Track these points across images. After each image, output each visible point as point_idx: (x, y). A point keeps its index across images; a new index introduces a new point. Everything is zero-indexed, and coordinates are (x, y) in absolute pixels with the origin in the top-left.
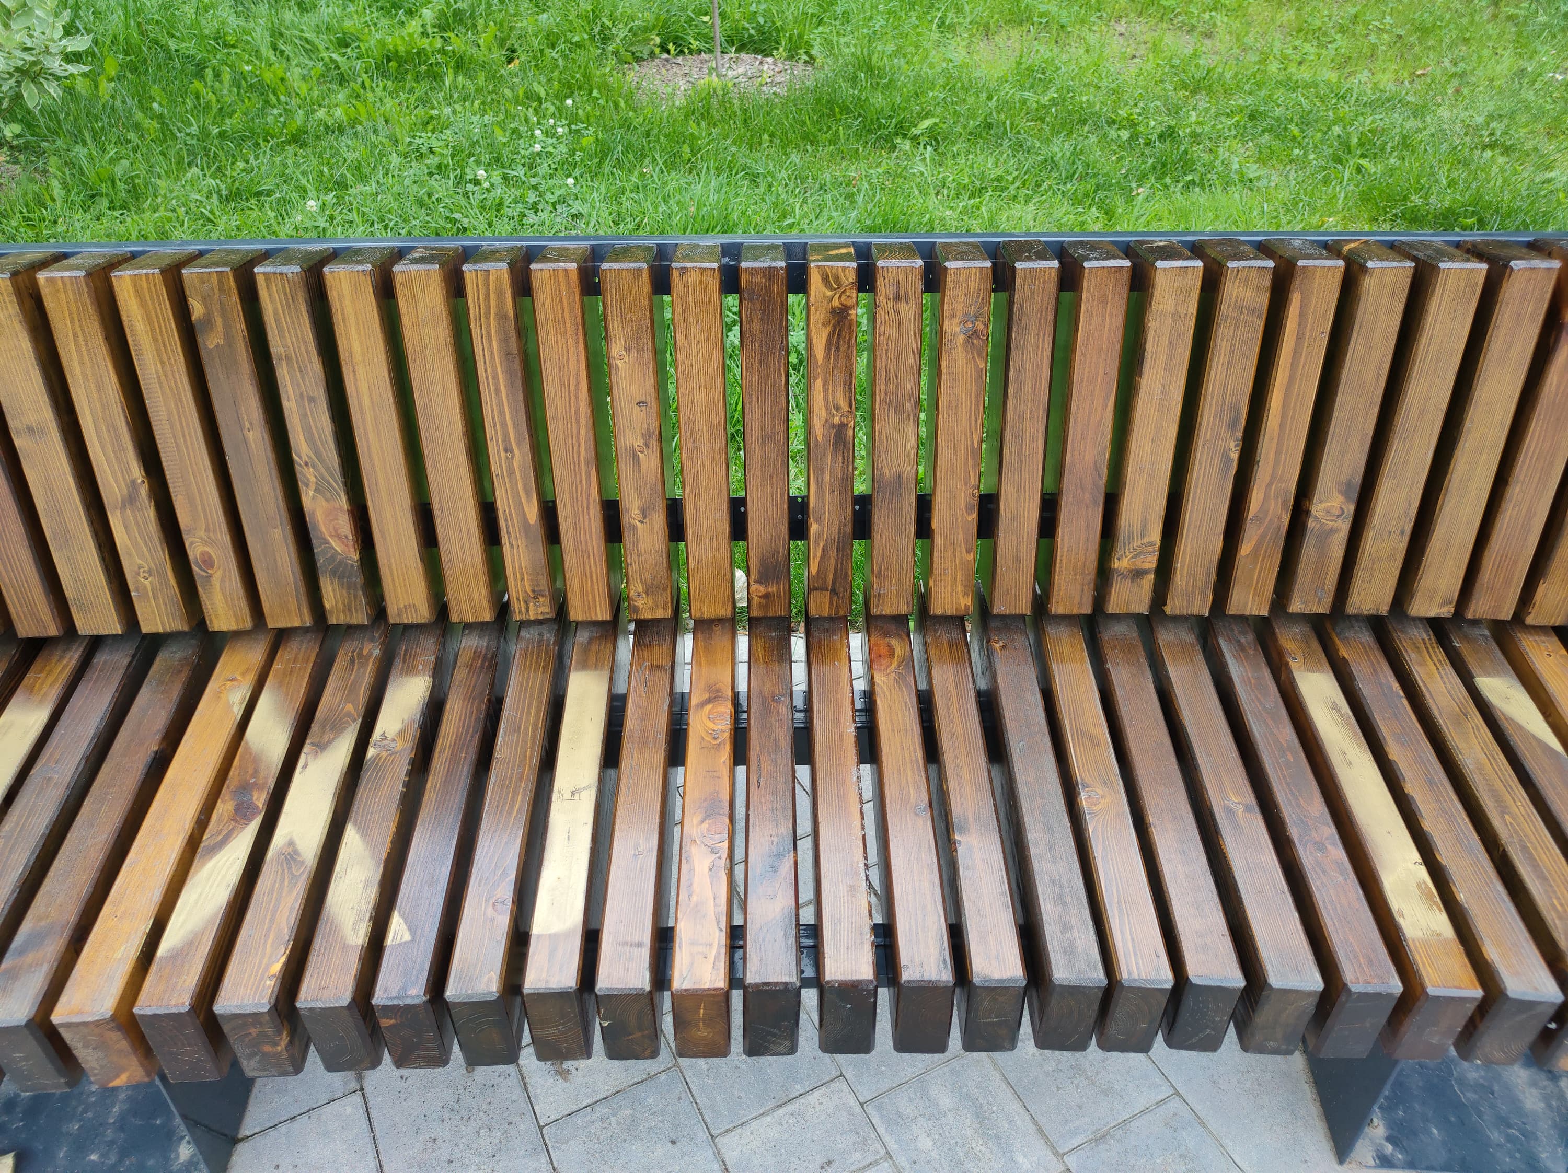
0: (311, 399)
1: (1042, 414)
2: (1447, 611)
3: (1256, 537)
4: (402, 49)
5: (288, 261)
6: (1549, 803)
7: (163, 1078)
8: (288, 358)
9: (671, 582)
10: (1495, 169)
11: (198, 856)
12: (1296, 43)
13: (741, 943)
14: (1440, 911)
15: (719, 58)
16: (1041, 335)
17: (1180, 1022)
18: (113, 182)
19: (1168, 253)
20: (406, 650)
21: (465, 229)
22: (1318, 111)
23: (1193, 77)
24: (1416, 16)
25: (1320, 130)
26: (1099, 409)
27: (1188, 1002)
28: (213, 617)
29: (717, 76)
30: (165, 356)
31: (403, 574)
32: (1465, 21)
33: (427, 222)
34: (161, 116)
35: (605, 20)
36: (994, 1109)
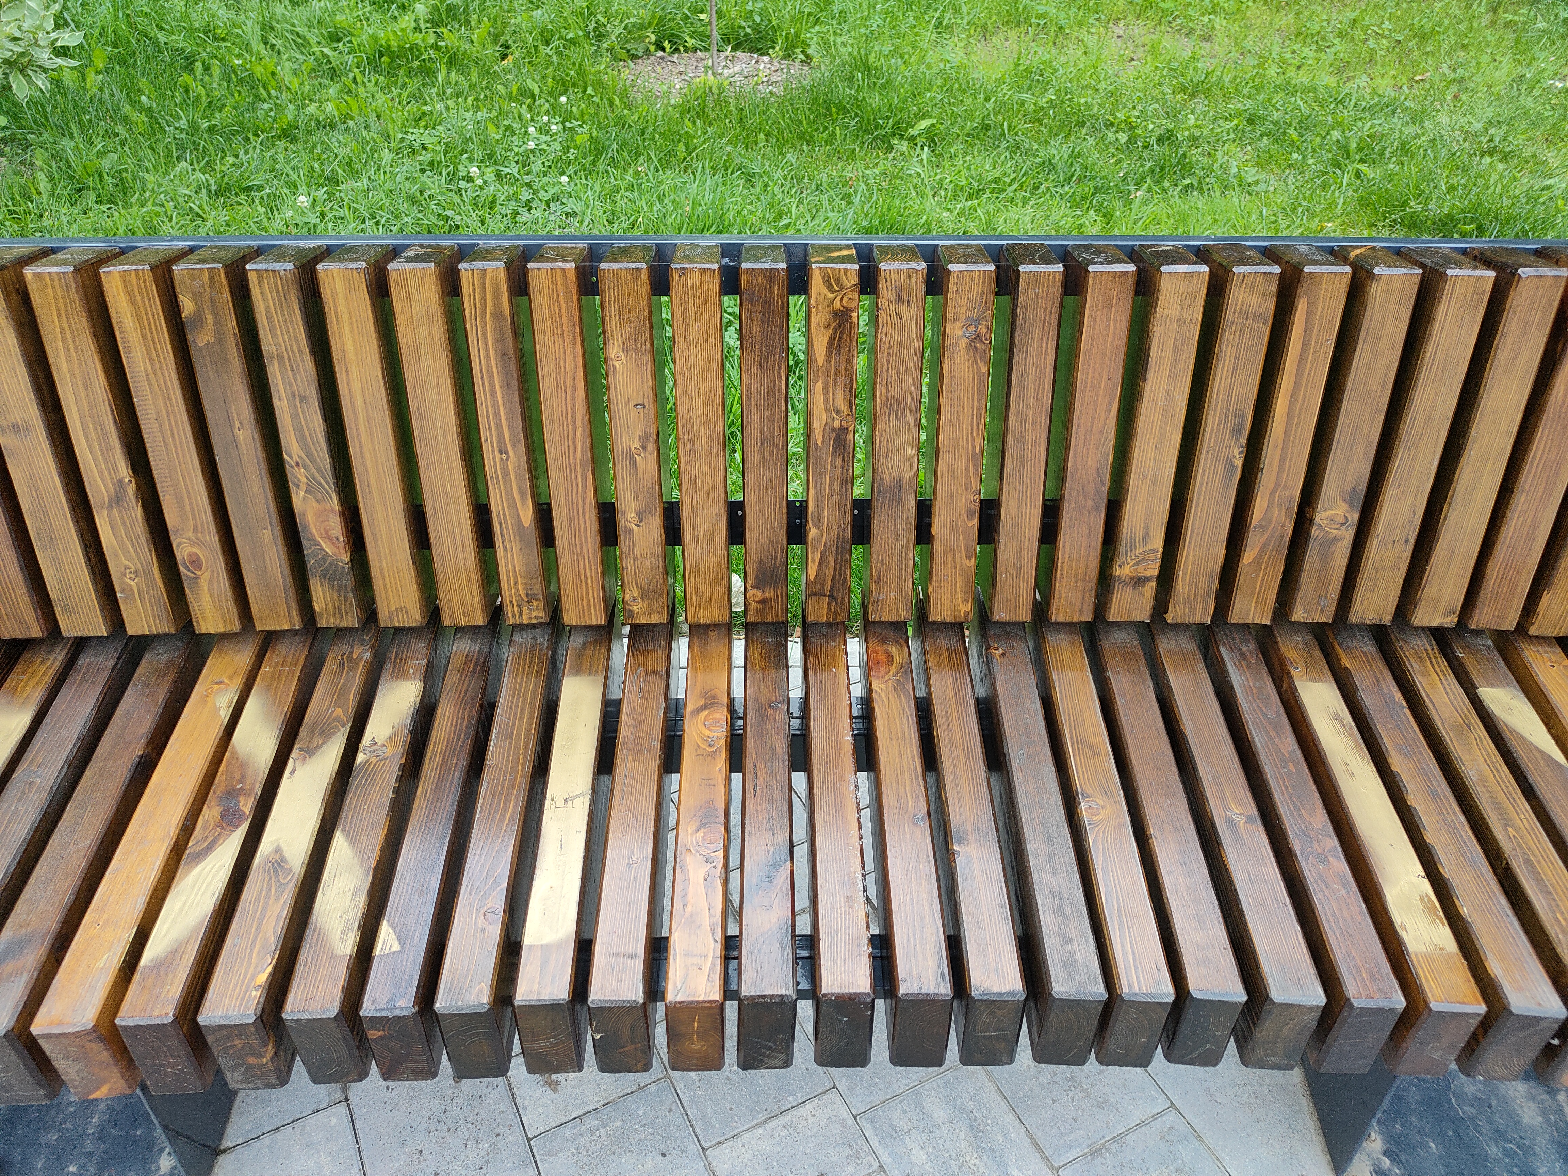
0: (303, 399)
1: (1044, 420)
2: (1450, 621)
3: (1259, 545)
4: (394, 44)
5: (280, 258)
6: (1553, 816)
7: (144, 1088)
8: (280, 358)
9: (667, 586)
10: (1494, 177)
11: (182, 863)
12: (1295, 47)
13: (736, 954)
14: (1444, 925)
15: (715, 56)
16: (1045, 338)
17: (1180, 1036)
18: (101, 176)
19: (1173, 257)
20: (397, 654)
21: (457, 227)
22: (1317, 116)
23: (1192, 81)
24: (1415, 22)
25: (1319, 135)
26: (1103, 414)
27: (1189, 1016)
28: (200, 619)
29: (713, 74)
30: (154, 353)
31: (394, 576)
32: (1463, 27)
33: (419, 219)
34: (150, 109)
35: (599, 17)
36: (989, 1121)
